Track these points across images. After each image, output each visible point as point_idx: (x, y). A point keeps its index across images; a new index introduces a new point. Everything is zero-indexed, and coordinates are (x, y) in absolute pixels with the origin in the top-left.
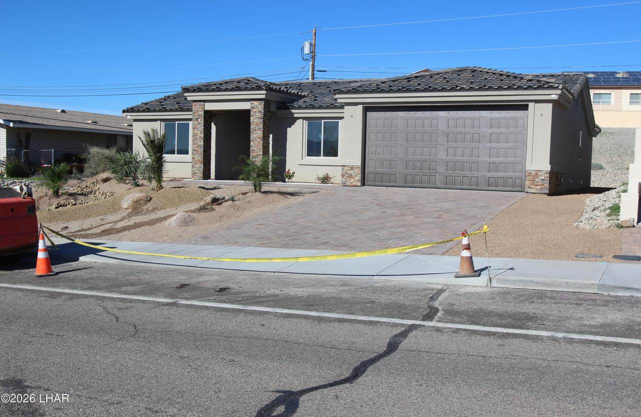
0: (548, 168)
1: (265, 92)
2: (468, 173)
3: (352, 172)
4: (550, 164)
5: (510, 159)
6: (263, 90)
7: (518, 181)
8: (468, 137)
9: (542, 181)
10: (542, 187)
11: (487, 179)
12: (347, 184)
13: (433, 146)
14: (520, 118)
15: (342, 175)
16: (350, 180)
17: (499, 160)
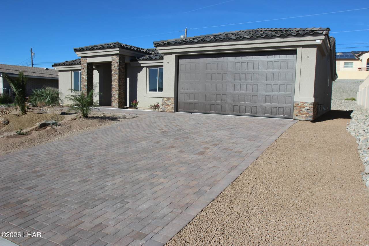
0: (312, 100)
1: (118, 49)
2: (249, 103)
3: (168, 102)
4: (314, 97)
5: (282, 93)
6: (117, 48)
7: (288, 110)
8: (250, 76)
9: (307, 111)
10: (308, 115)
11: (264, 108)
12: (165, 111)
13: (224, 83)
14: (290, 60)
15: (162, 104)
16: (167, 107)
17: (273, 93)
